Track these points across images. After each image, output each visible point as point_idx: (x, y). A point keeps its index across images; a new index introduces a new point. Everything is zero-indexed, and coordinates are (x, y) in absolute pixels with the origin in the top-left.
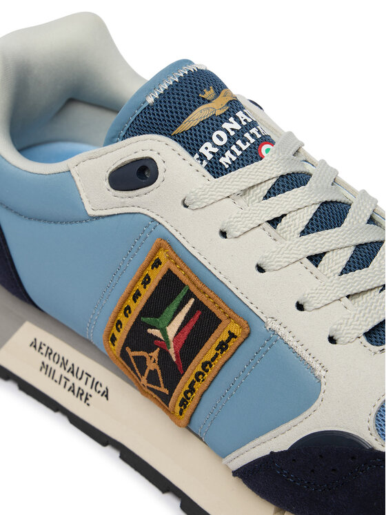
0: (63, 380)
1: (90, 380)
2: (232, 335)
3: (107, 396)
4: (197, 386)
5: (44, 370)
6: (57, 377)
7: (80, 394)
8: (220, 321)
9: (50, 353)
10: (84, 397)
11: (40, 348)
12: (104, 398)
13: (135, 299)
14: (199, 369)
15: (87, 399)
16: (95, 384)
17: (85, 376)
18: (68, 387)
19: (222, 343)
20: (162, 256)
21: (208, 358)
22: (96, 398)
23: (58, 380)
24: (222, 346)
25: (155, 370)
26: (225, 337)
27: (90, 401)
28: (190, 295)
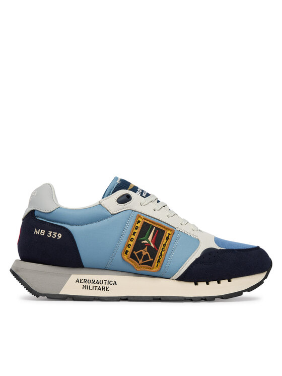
0: (94, 288)
1: (107, 282)
2: (169, 234)
3: (116, 284)
4: (163, 253)
5: (84, 288)
6: (91, 288)
7: (104, 288)
8: (165, 231)
9: (85, 281)
10: (105, 289)
11: (81, 281)
12: (115, 285)
13: (134, 235)
14: (163, 247)
15: (107, 289)
16: (109, 283)
17: (104, 282)
18: (97, 289)
19: (167, 237)
20: (140, 219)
21: (164, 243)
22: (111, 287)
23: (92, 288)
24: (167, 238)
25: (147, 254)
26: (167, 235)
27: (109, 289)
28: (153, 227)
